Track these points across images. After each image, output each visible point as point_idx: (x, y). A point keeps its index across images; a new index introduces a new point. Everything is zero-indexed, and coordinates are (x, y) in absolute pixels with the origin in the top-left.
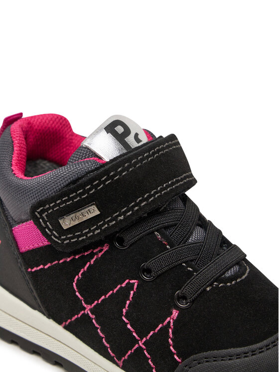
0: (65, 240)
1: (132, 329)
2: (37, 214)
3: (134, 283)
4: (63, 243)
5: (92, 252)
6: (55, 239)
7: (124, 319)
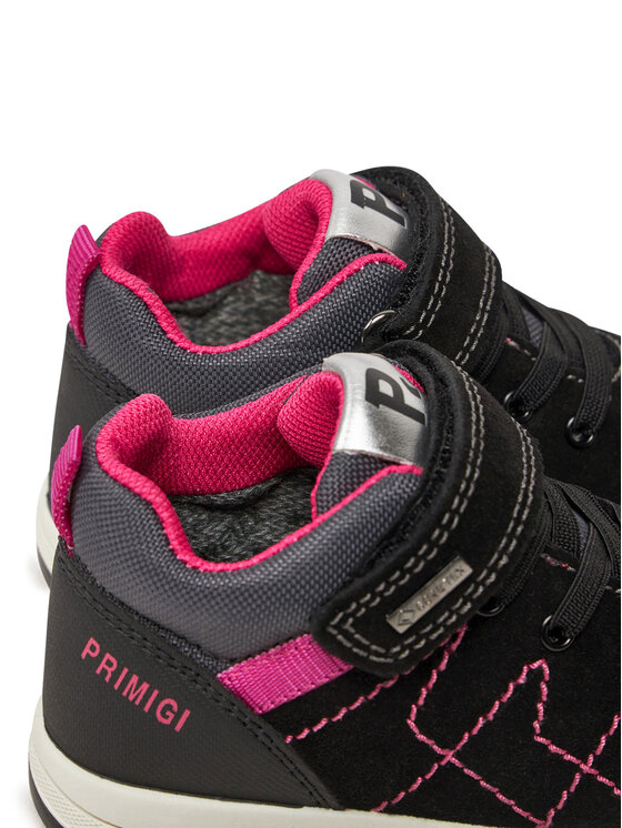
0: (400, 652)
1: (560, 752)
2: (331, 630)
3: (540, 667)
4: (395, 660)
6: (378, 659)
7: (540, 740)
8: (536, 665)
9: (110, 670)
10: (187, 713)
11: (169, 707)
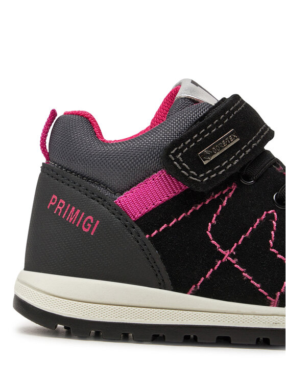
0: (203, 178)
1: (283, 258)
2: (171, 156)
3: (273, 213)
4: (202, 181)
5: (222, 194)
6: (193, 178)
7: (273, 250)
8: (271, 212)
9: (61, 209)
10: (98, 222)
11: (89, 221)
